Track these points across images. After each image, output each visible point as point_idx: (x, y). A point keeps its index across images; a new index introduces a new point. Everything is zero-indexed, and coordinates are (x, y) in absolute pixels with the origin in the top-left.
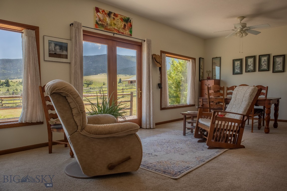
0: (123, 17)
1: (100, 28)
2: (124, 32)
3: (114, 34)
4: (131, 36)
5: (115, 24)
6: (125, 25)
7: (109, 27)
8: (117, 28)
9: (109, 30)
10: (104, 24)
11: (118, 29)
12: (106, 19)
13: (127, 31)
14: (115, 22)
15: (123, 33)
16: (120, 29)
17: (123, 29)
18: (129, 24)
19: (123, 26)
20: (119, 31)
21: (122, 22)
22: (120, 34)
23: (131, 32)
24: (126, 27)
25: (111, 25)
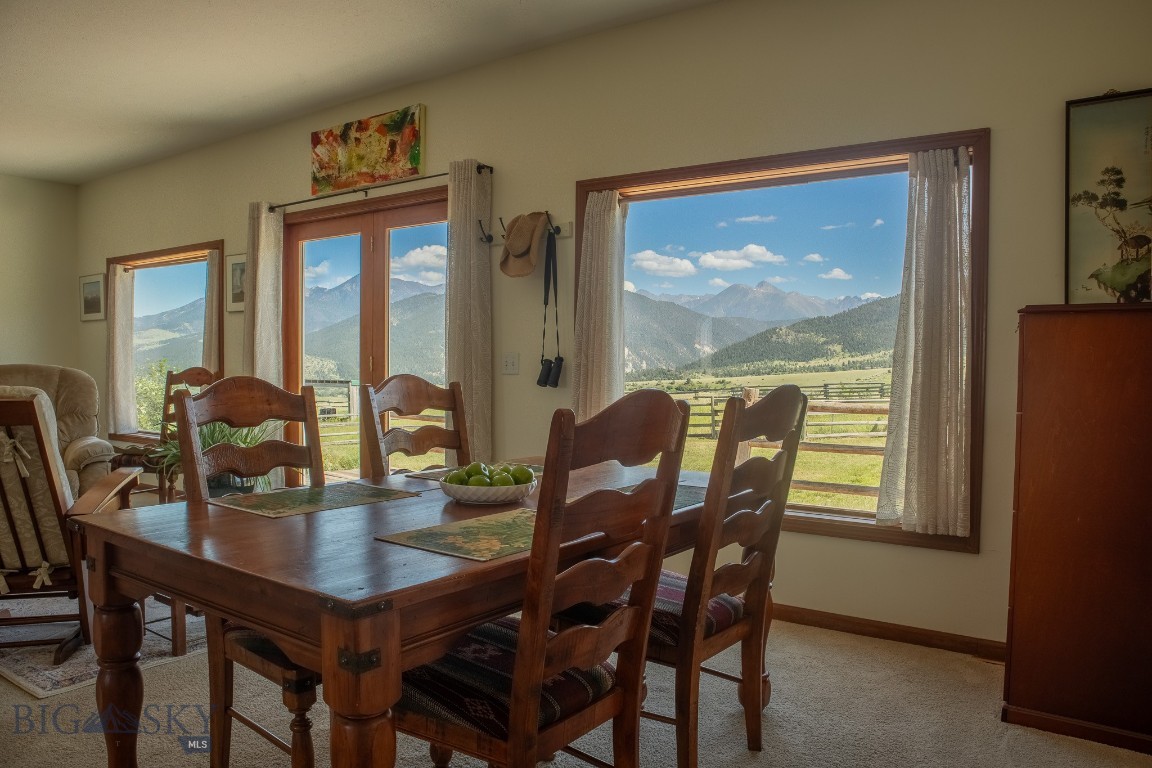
0: (386, 120)
1: (321, 190)
2: (392, 172)
3: (365, 190)
4: (416, 176)
5: (361, 158)
6: (393, 145)
7: (344, 178)
8: (368, 166)
9: (346, 185)
10: (331, 172)
11: (369, 171)
12: (337, 155)
13: (401, 164)
14: (361, 149)
15: (385, 177)
16: (378, 167)
17: (388, 159)
18: (407, 131)
19: (385, 154)
20: (372, 176)
21: (383, 139)
22: (378, 183)
23: (415, 158)
24: (398, 151)
25: (350, 167)
